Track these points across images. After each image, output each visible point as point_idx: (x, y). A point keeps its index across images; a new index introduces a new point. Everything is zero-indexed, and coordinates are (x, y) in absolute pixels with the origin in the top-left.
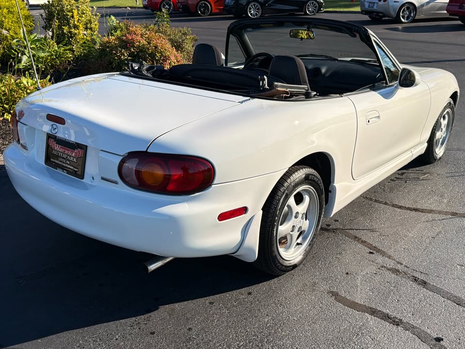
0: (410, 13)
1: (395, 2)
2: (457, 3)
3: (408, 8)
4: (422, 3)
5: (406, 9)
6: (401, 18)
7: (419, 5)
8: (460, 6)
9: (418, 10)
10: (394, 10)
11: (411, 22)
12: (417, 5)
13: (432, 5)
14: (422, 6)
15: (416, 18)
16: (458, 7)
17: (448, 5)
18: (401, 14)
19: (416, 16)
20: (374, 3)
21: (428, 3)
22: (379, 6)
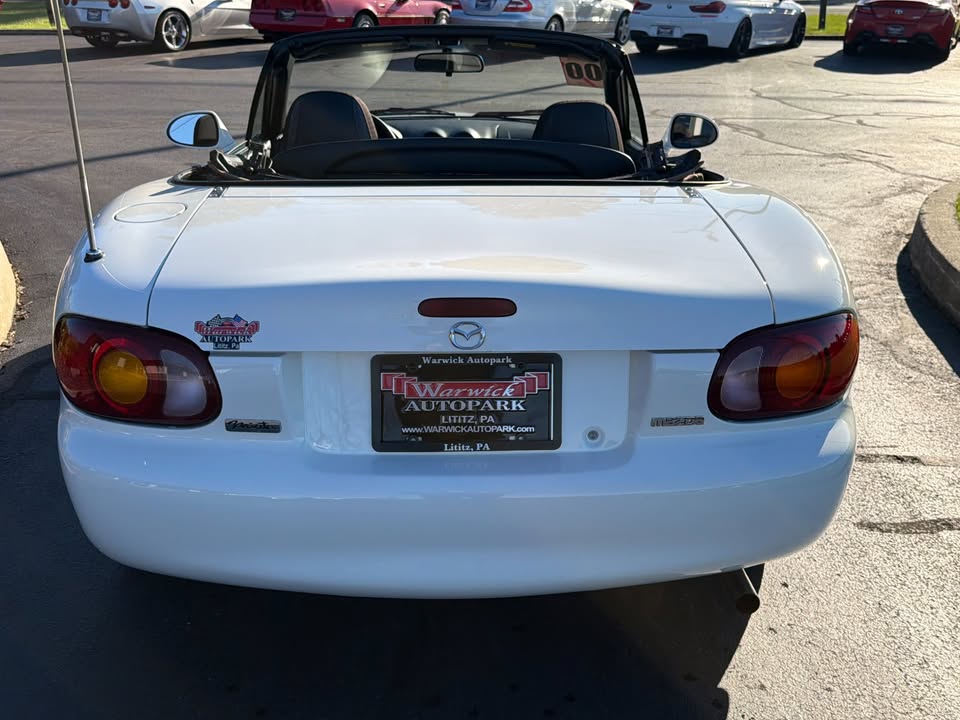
0: (179, 30)
1: (146, 7)
2: (269, 8)
3: (174, 20)
4: (197, 11)
5: (170, 23)
6: (166, 41)
7: (193, 13)
8: (277, 14)
9: (192, 24)
10: (149, 25)
11: (186, 49)
12: (190, 14)
13: (215, 15)
14: (199, 15)
15: (192, 40)
16: (272, 17)
17: (252, 13)
18: (164, 33)
19: (193, 37)
20: (100, 10)
21: (208, 9)
22: (114, 16)
